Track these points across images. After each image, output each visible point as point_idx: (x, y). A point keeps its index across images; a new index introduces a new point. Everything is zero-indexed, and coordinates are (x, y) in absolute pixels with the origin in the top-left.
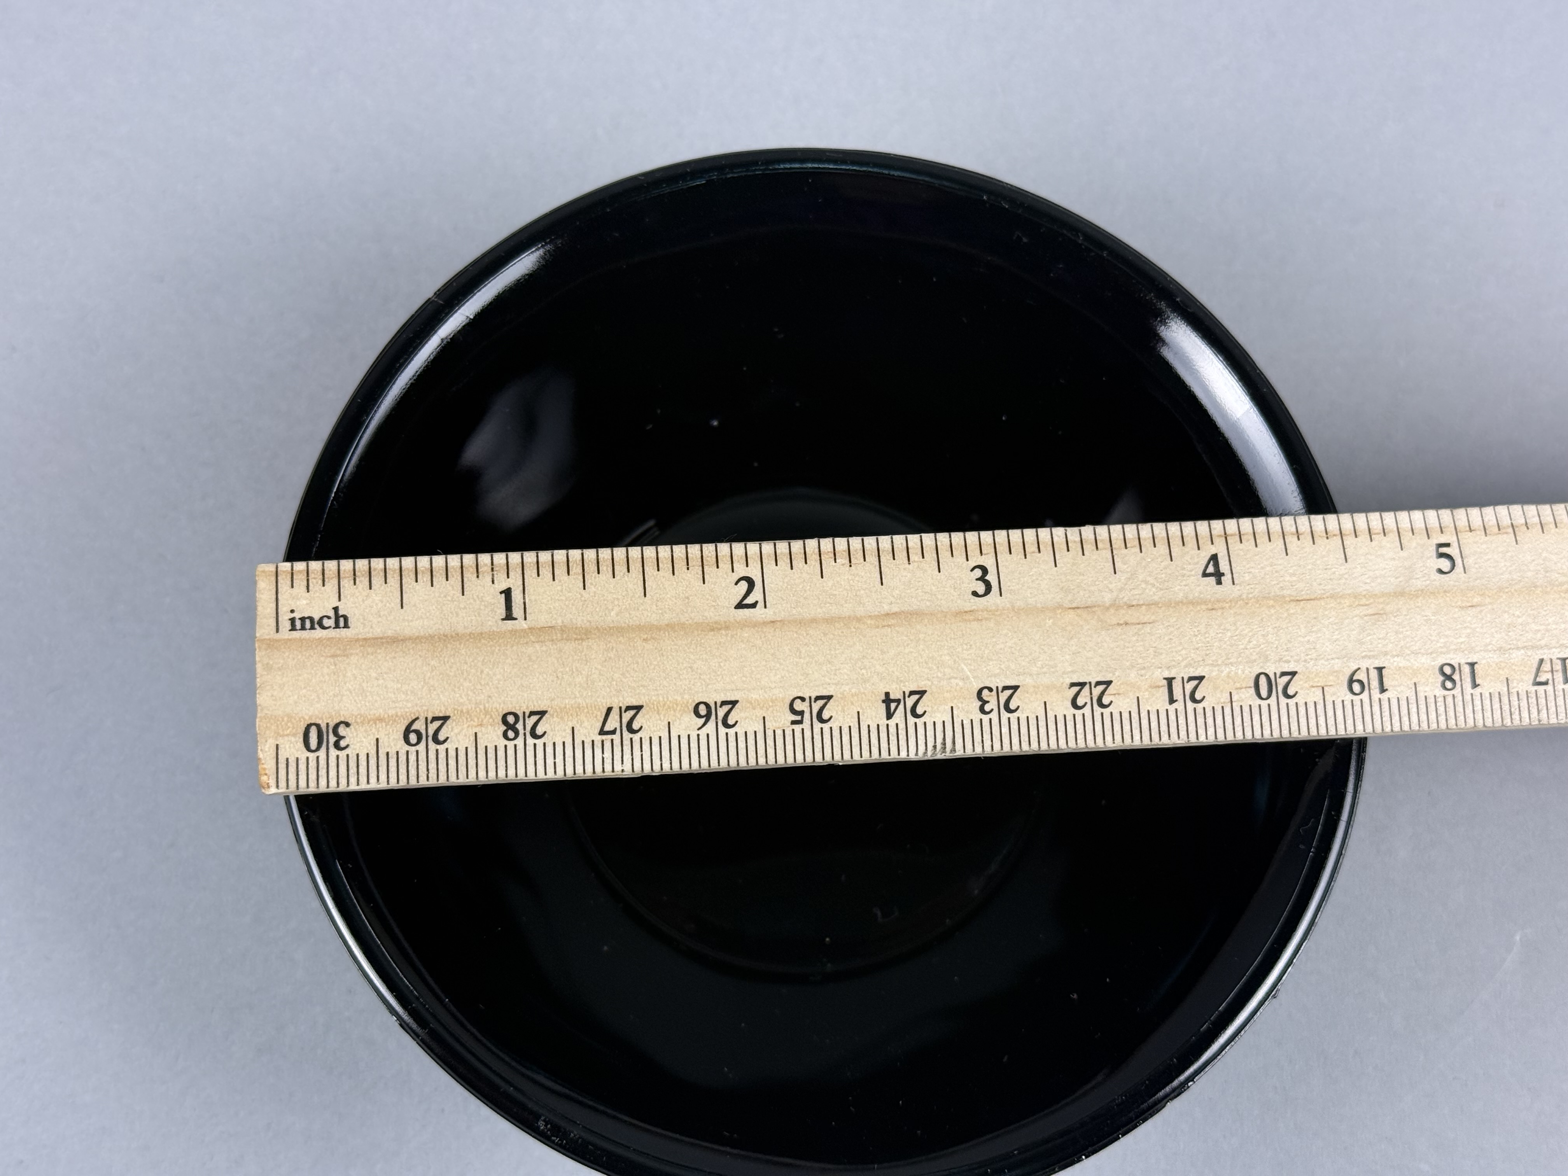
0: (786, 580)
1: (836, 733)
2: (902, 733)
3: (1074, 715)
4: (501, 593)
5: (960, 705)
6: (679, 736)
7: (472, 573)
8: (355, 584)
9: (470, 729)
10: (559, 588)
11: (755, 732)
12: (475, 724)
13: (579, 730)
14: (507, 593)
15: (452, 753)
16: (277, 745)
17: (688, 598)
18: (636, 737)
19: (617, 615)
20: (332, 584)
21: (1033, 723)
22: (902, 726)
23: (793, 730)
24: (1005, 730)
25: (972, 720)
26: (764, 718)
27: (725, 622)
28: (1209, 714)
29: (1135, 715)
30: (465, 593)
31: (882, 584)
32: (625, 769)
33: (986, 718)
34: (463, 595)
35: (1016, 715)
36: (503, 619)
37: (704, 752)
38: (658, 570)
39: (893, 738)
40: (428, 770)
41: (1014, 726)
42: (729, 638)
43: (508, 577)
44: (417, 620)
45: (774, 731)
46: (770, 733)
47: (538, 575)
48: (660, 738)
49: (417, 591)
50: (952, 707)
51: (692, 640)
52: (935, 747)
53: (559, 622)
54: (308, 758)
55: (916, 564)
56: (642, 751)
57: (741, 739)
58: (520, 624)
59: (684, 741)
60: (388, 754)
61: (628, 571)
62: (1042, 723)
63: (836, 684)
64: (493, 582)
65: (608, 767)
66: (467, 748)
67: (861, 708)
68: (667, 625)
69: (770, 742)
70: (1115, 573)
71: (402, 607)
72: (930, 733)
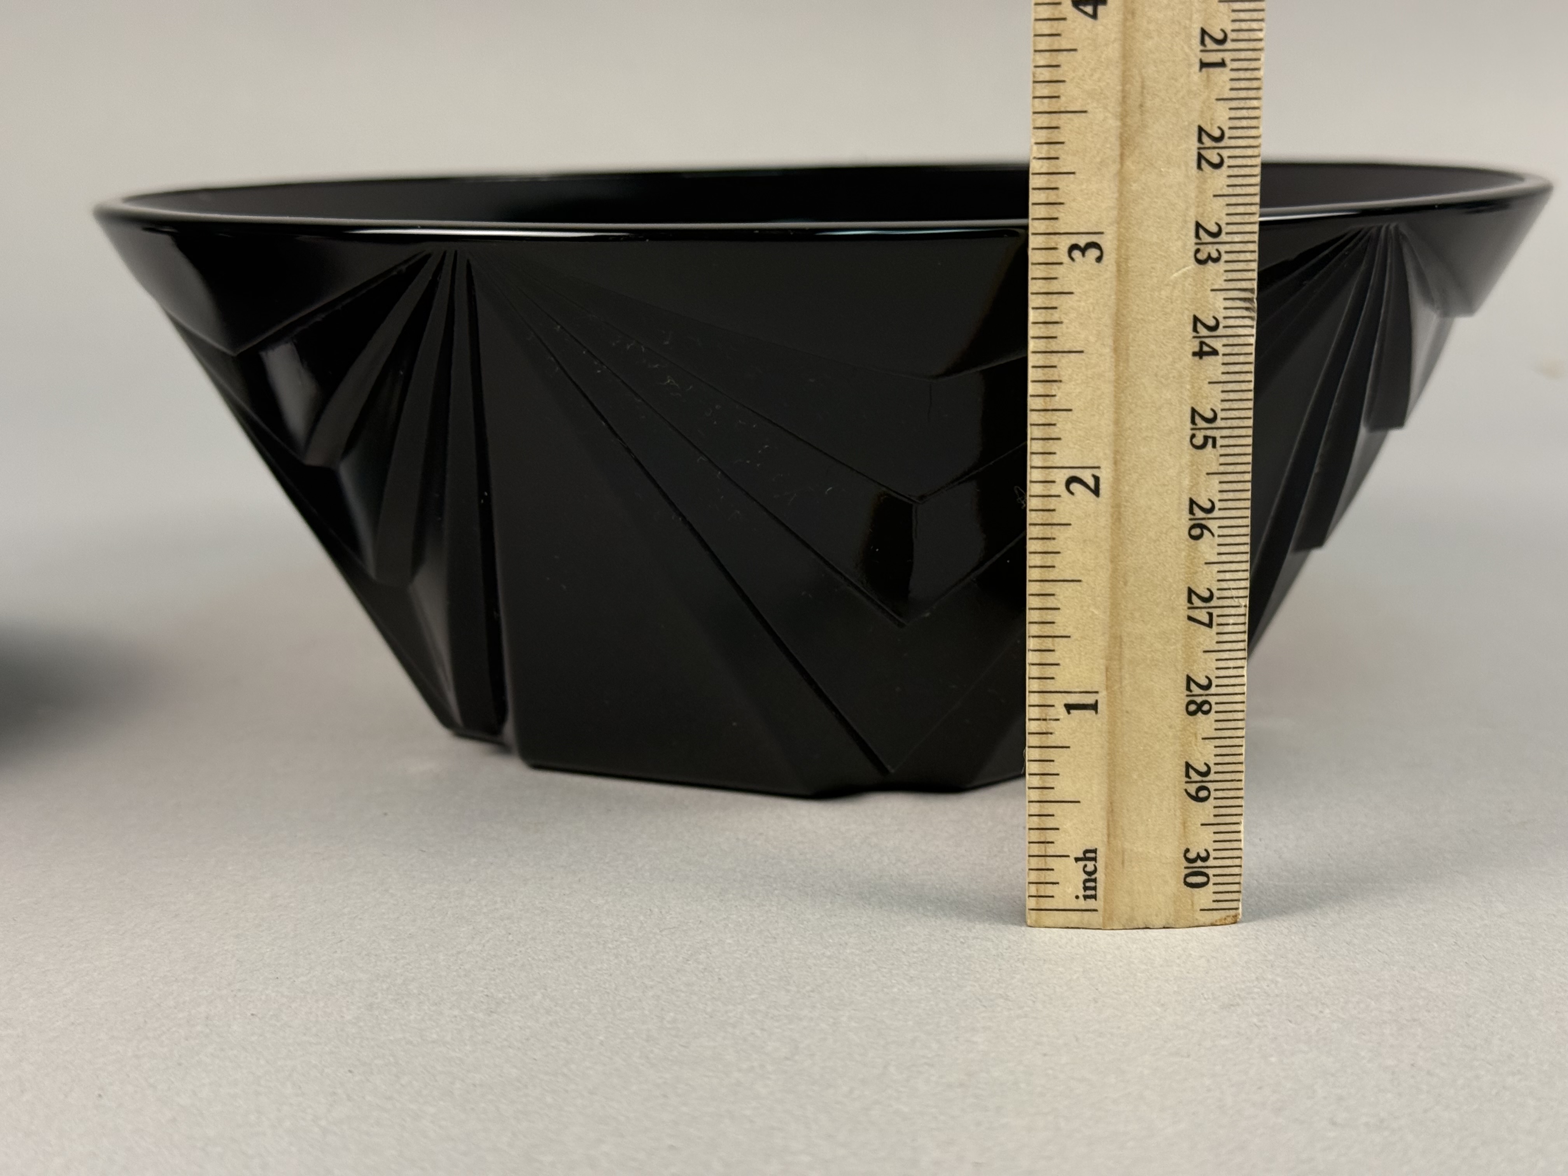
0: (1071, 445)
1: (1227, 405)
2: (1231, 341)
3: (1229, 167)
4: (1069, 713)
5: (1209, 283)
6: (1219, 554)
7: (1047, 738)
8: (1052, 843)
9: (1198, 744)
10: (1067, 660)
11: (1221, 482)
12: (1192, 739)
13: (1207, 646)
14: (1069, 707)
15: (1219, 760)
16: (1201, 910)
17: (1085, 541)
18: (1217, 594)
19: (1097, 608)
20: (1051, 863)
21: (1232, 210)
22: (1225, 341)
23: (1222, 446)
24: (1237, 238)
25: (1226, 271)
26: (1208, 474)
27: (1112, 507)
28: (1237, 26)
29: (1234, 104)
30: (1067, 745)
31: (1082, 352)
32: (1244, 604)
33: (1225, 257)
34: (1069, 747)
35: (1223, 226)
36: (1097, 712)
37: (1235, 531)
38: (1054, 567)
39: (1236, 350)
40: (1232, 781)
41: (1234, 228)
42: (1129, 504)
43: (1053, 706)
44: (1092, 790)
45: (1221, 464)
46: (1222, 469)
47: (1053, 678)
48: (1219, 572)
49: (1063, 788)
50: (1212, 290)
51: (1128, 539)
52: (1247, 309)
53: (1102, 661)
54: (1214, 884)
55: (1063, 316)
56: (1229, 589)
57: (1225, 496)
58: (1102, 698)
59: (1224, 549)
60: (1215, 816)
61: (1053, 595)
62: (1234, 200)
63: (1181, 403)
64: (1058, 720)
65: (1241, 619)
66: (1216, 747)
67: (1205, 379)
68: (1112, 562)
69: (1230, 469)
70: (1085, 112)
71: (1079, 802)
72: (1234, 313)
